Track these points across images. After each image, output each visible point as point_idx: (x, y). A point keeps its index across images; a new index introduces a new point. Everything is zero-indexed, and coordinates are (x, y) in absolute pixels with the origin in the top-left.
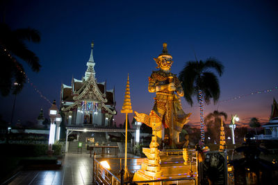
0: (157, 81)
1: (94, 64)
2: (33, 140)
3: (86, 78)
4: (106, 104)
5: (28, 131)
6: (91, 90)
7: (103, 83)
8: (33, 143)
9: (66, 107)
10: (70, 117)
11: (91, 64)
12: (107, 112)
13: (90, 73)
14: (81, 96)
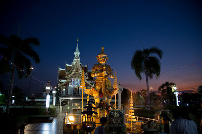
0: (97, 70)
1: (79, 53)
2: (40, 105)
3: (74, 63)
4: (88, 80)
5: (37, 100)
6: (77, 71)
7: (86, 66)
8: (39, 107)
9: (61, 83)
10: (64, 90)
11: (77, 53)
12: (89, 85)
13: (76, 60)
14: (71, 75)
